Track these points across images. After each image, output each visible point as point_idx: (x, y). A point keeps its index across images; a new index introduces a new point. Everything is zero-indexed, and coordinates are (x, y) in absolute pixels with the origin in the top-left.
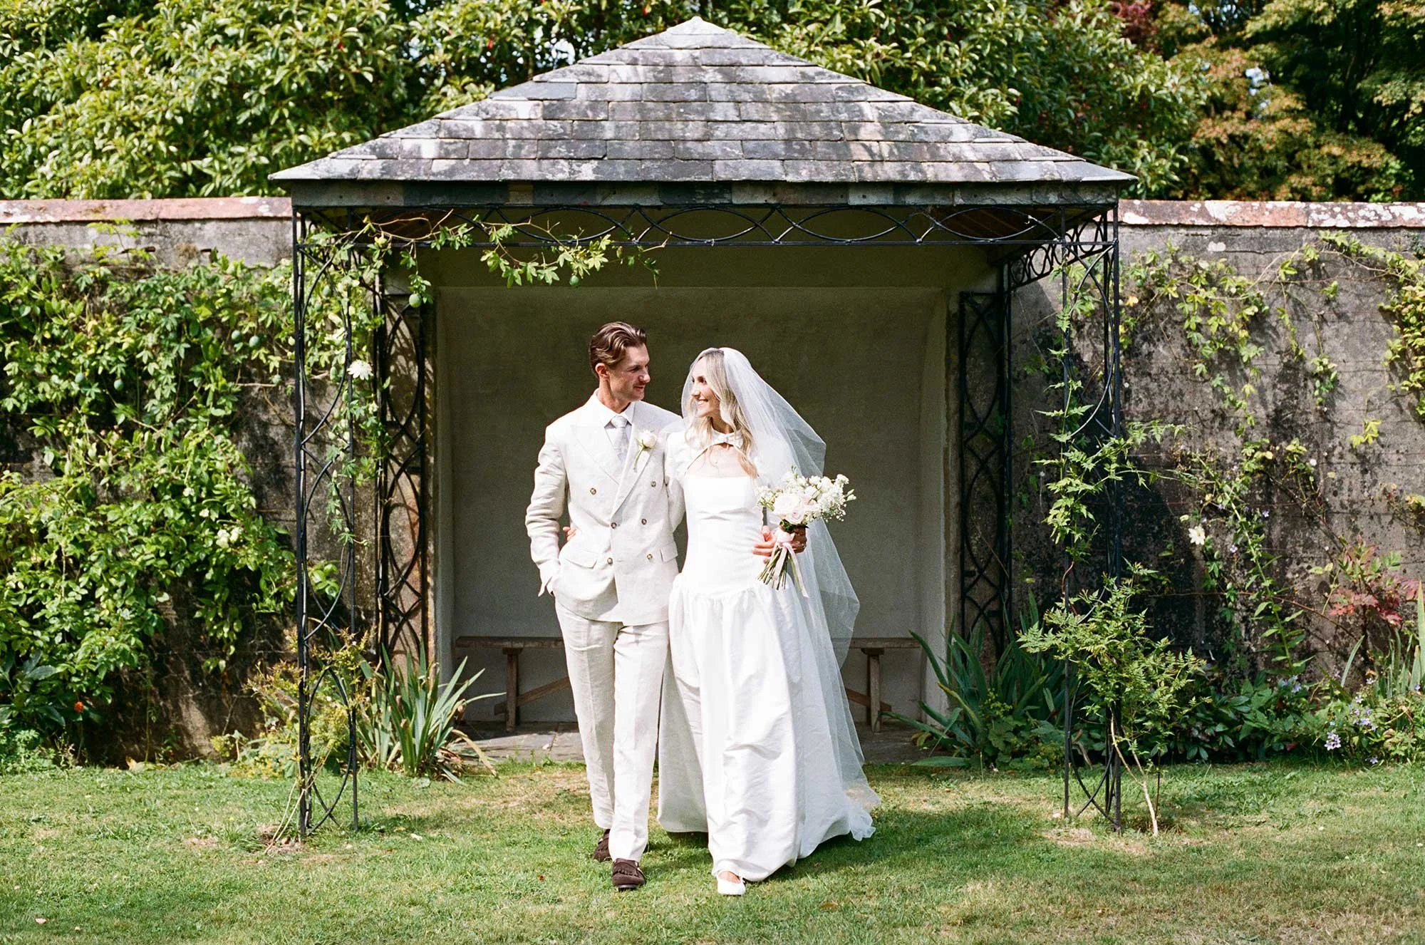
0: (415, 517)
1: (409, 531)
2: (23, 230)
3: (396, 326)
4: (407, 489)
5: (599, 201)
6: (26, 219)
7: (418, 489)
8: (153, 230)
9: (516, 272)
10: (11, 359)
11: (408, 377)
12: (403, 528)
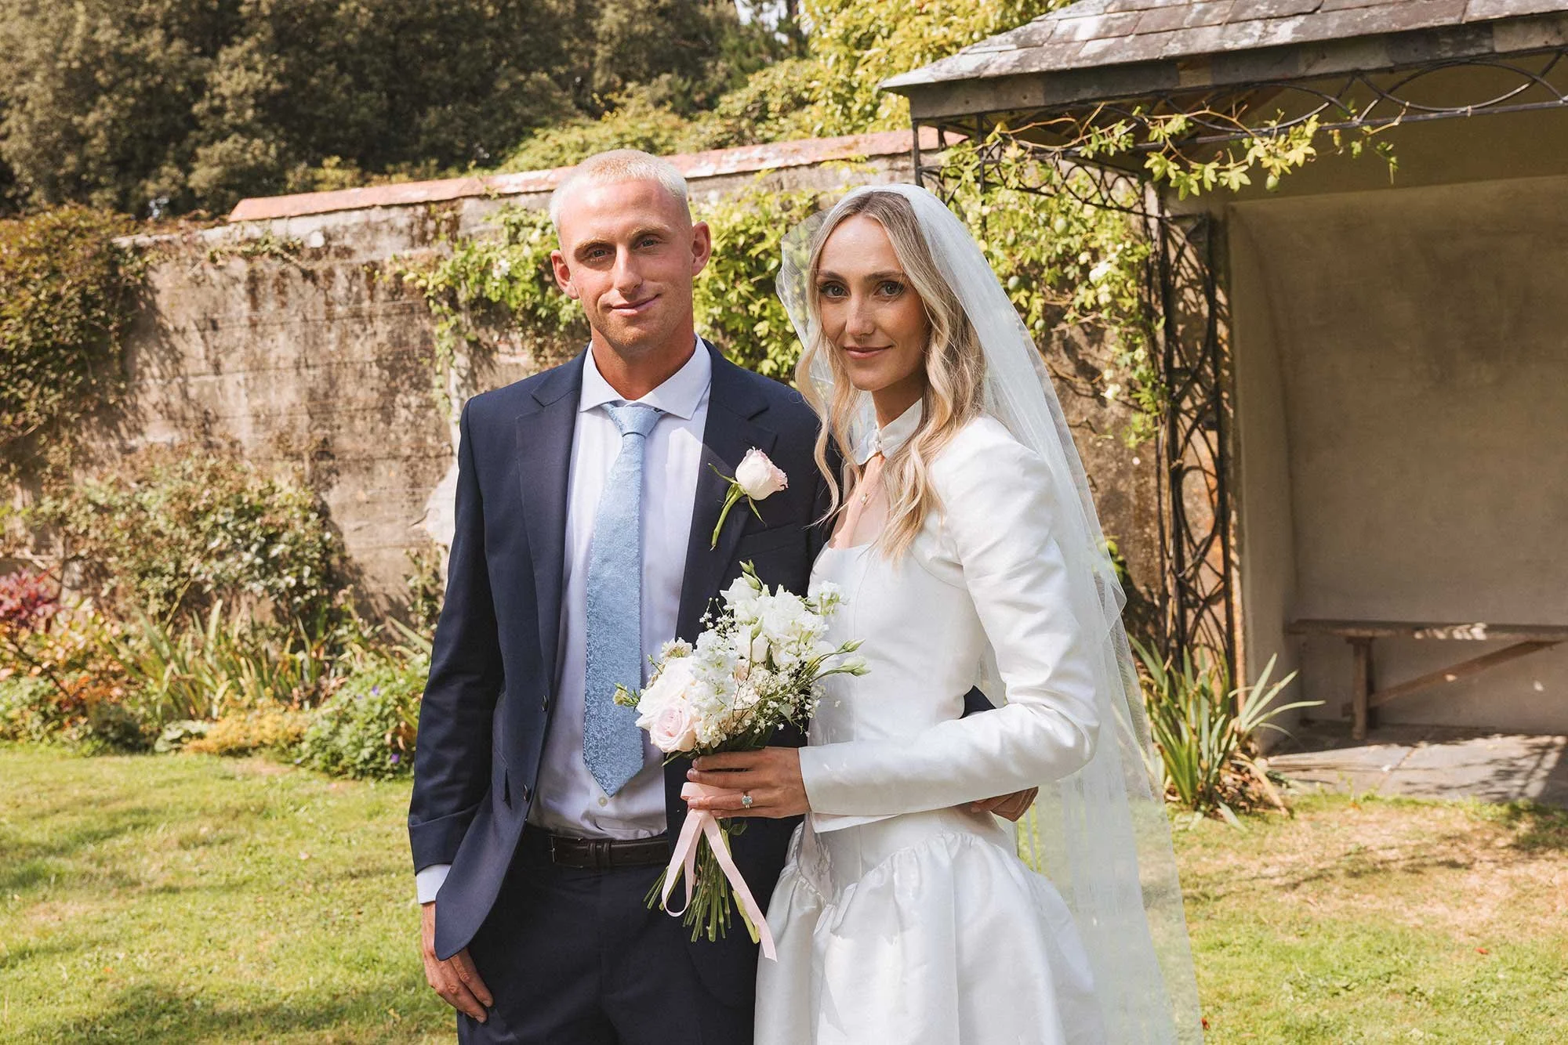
0: (1213, 482)
1: (1207, 498)
2: (776, 175)
3: (1181, 253)
4: (1201, 449)
5: (1302, 70)
6: (780, 163)
7: (1215, 448)
8: (906, 164)
9: (1192, 180)
10: (761, 319)
11: (1199, 314)
12: (1199, 495)
